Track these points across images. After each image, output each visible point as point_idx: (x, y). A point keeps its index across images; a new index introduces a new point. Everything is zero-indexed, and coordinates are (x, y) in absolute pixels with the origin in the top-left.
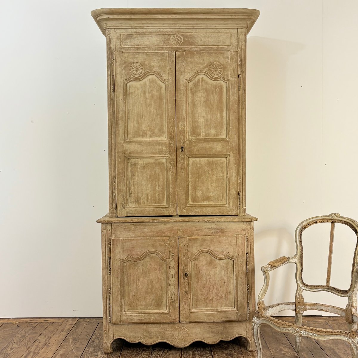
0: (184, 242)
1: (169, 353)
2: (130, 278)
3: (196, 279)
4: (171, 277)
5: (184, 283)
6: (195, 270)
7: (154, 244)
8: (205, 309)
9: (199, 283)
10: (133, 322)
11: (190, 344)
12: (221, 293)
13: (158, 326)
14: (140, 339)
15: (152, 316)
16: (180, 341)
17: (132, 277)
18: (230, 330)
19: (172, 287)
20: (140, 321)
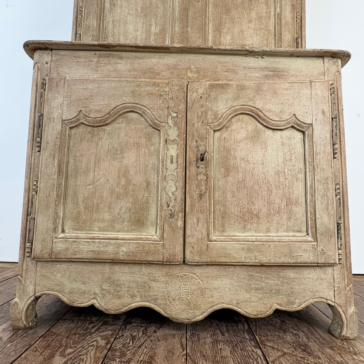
0: (201, 91)
1: (158, 334)
2: (82, 160)
3: (222, 169)
4: (169, 161)
5: (197, 174)
6: (222, 150)
7: (136, 90)
8: (241, 235)
9: (230, 178)
10: (80, 256)
11: (206, 314)
12: (278, 201)
13: (136, 268)
14: (93, 299)
15: (122, 246)
16: (183, 307)
17: (85, 160)
18: (297, 287)
19: (171, 183)
20: (95, 256)
